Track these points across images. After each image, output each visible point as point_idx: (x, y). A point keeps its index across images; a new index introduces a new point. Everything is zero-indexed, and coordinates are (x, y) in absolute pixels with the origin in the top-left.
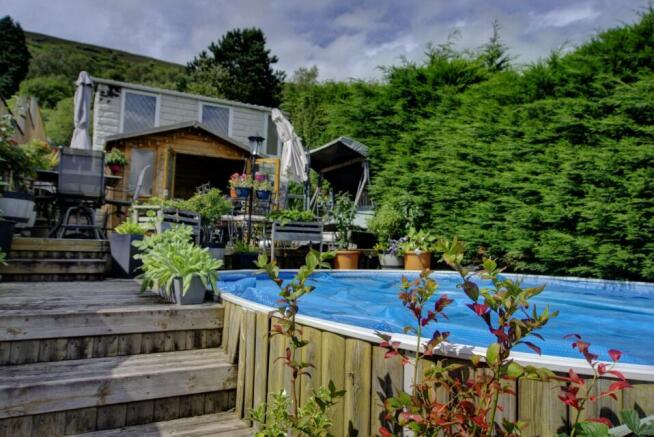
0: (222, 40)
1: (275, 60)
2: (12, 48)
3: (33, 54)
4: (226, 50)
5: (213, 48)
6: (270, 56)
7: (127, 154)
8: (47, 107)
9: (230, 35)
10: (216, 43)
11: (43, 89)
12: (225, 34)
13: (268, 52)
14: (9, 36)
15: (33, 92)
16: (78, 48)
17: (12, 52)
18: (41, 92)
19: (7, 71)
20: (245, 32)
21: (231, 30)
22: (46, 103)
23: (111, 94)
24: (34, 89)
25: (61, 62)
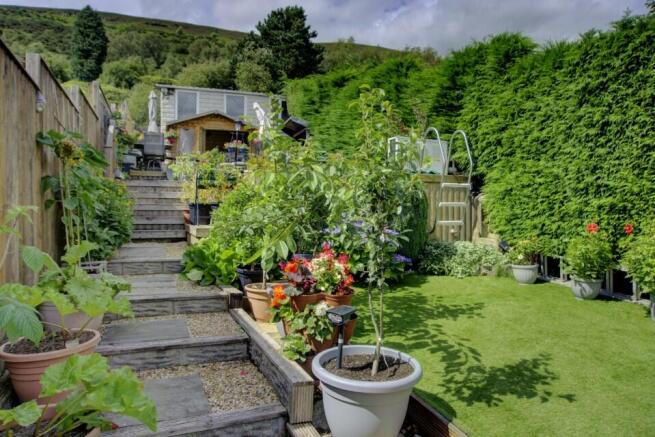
0: (267, 18)
1: (314, 35)
2: (92, 35)
3: (110, 38)
4: (270, 28)
5: (259, 27)
6: (310, 31)
7: (178, 132)
8: (126, 87)
9: (274, 13)
10: (263, 22)
11: (121, 70)
12: (270, 13)
13: (309, 27)
14: (90, 24)
15: (114, 74)
16: (147, 24)
17: (94, 39)
18: (120, 74)
19: (91, 55)
20: (287, 9)
21: (275, 9)
22: (124, 83)
23: (169, 94)
24: (114, 71)
25: (133, 43)
